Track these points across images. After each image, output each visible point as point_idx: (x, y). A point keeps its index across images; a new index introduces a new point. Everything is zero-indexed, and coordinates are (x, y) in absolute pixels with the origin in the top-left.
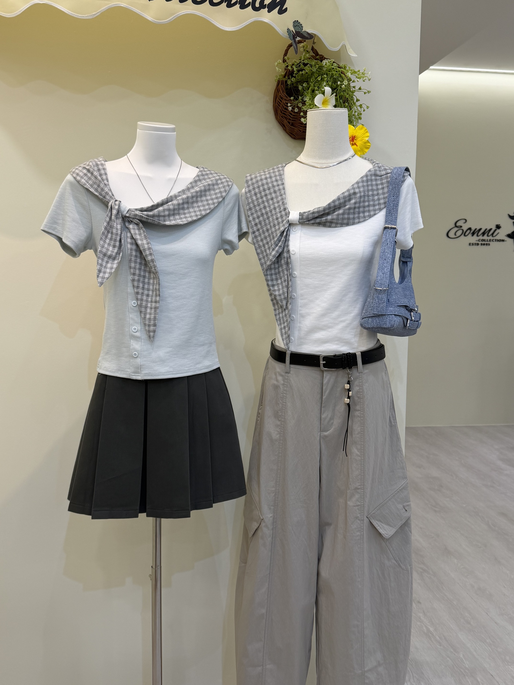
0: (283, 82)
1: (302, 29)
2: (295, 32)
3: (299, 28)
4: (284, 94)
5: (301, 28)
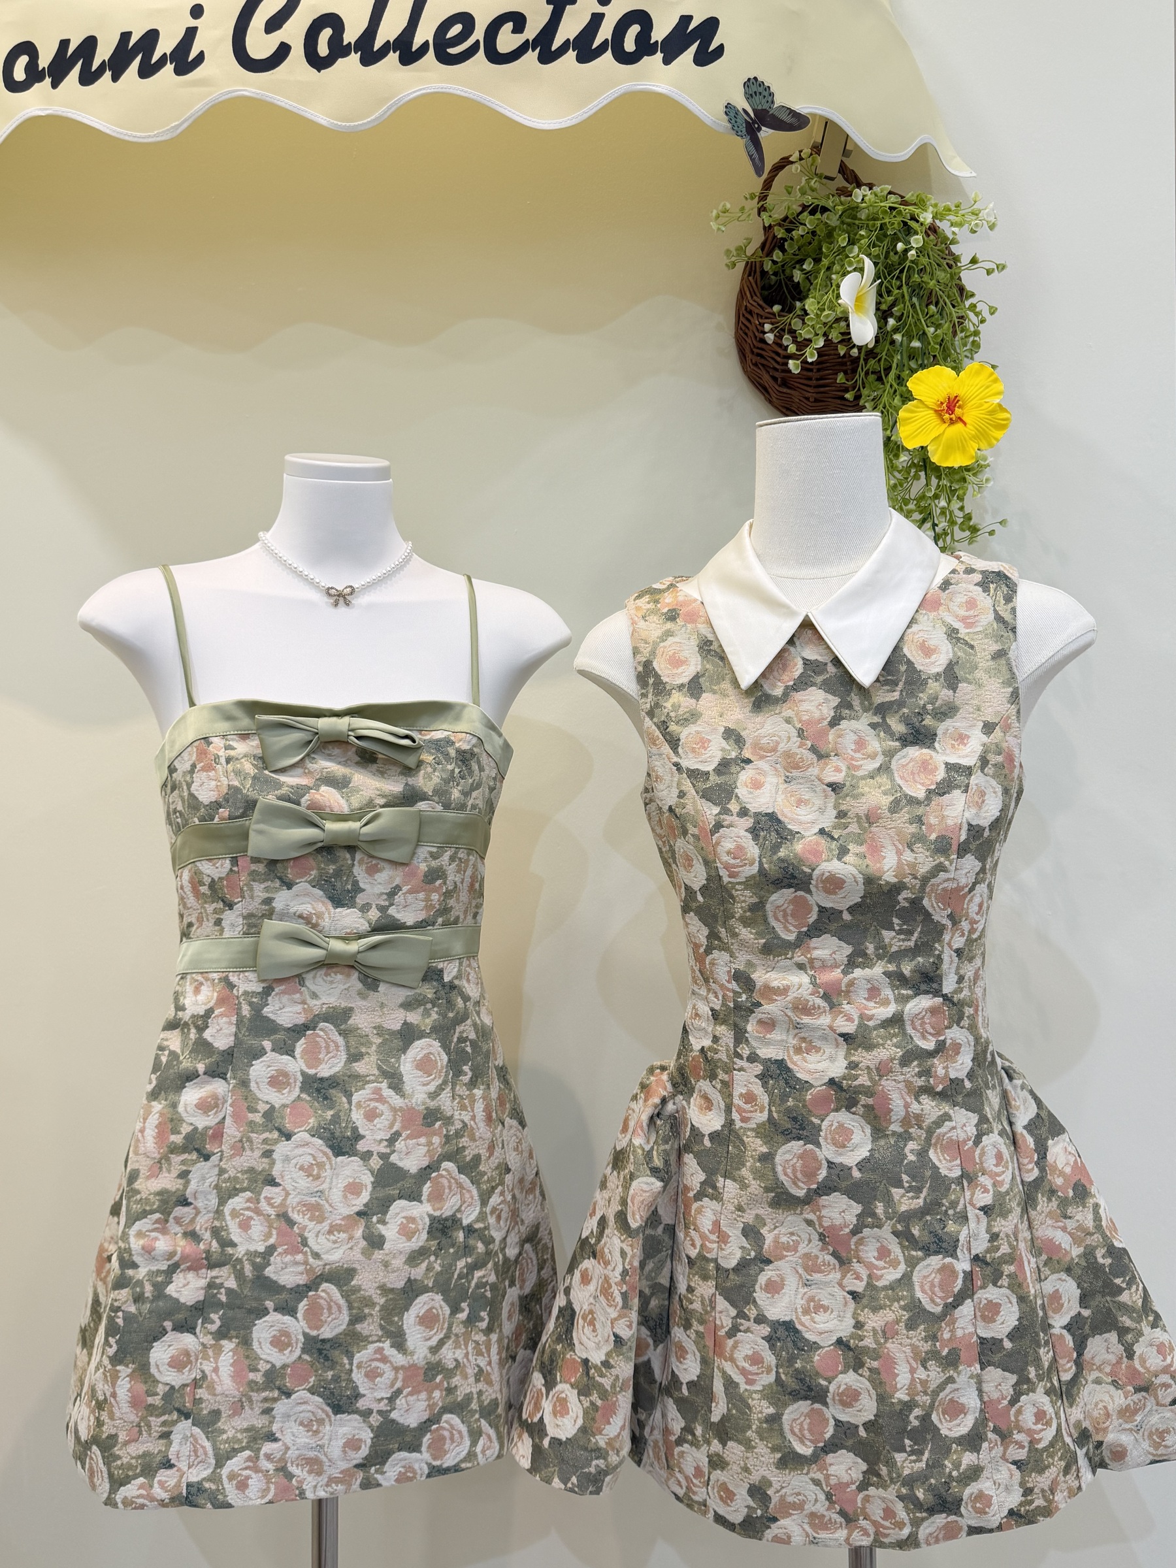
0: (755, 269)
1: (773, 102)
2: (752, 114)
3: (764, 101)
4: (756, 302)
5: (770, 99)
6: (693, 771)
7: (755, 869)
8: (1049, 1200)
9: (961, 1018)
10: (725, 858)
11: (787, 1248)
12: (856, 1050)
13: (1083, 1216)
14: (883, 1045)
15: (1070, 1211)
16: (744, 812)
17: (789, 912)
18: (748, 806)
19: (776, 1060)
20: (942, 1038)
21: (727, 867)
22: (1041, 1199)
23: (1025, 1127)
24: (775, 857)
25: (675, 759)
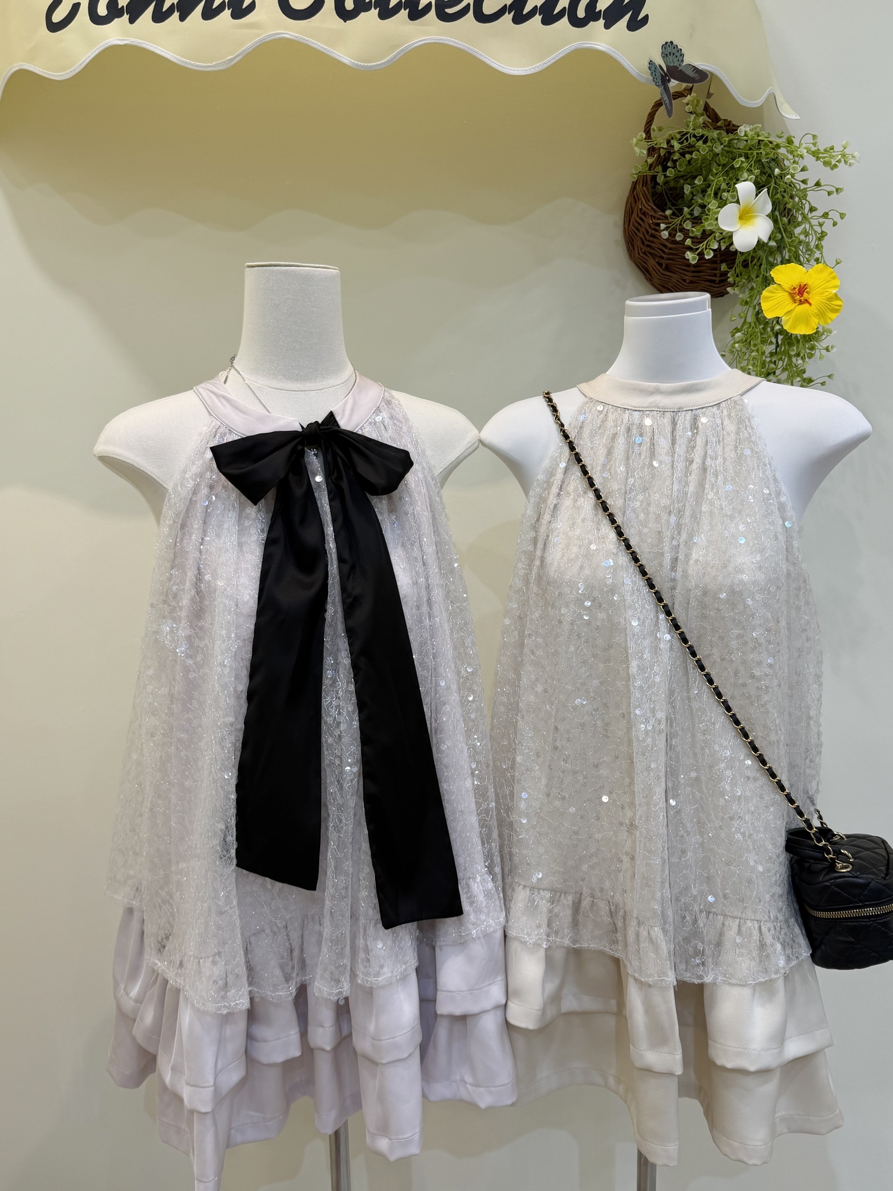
0: (645, 181)
1: (682, 61)
2: (665, 69)
3: (676, 59)
4: (649, 206)
5: (680, 59)
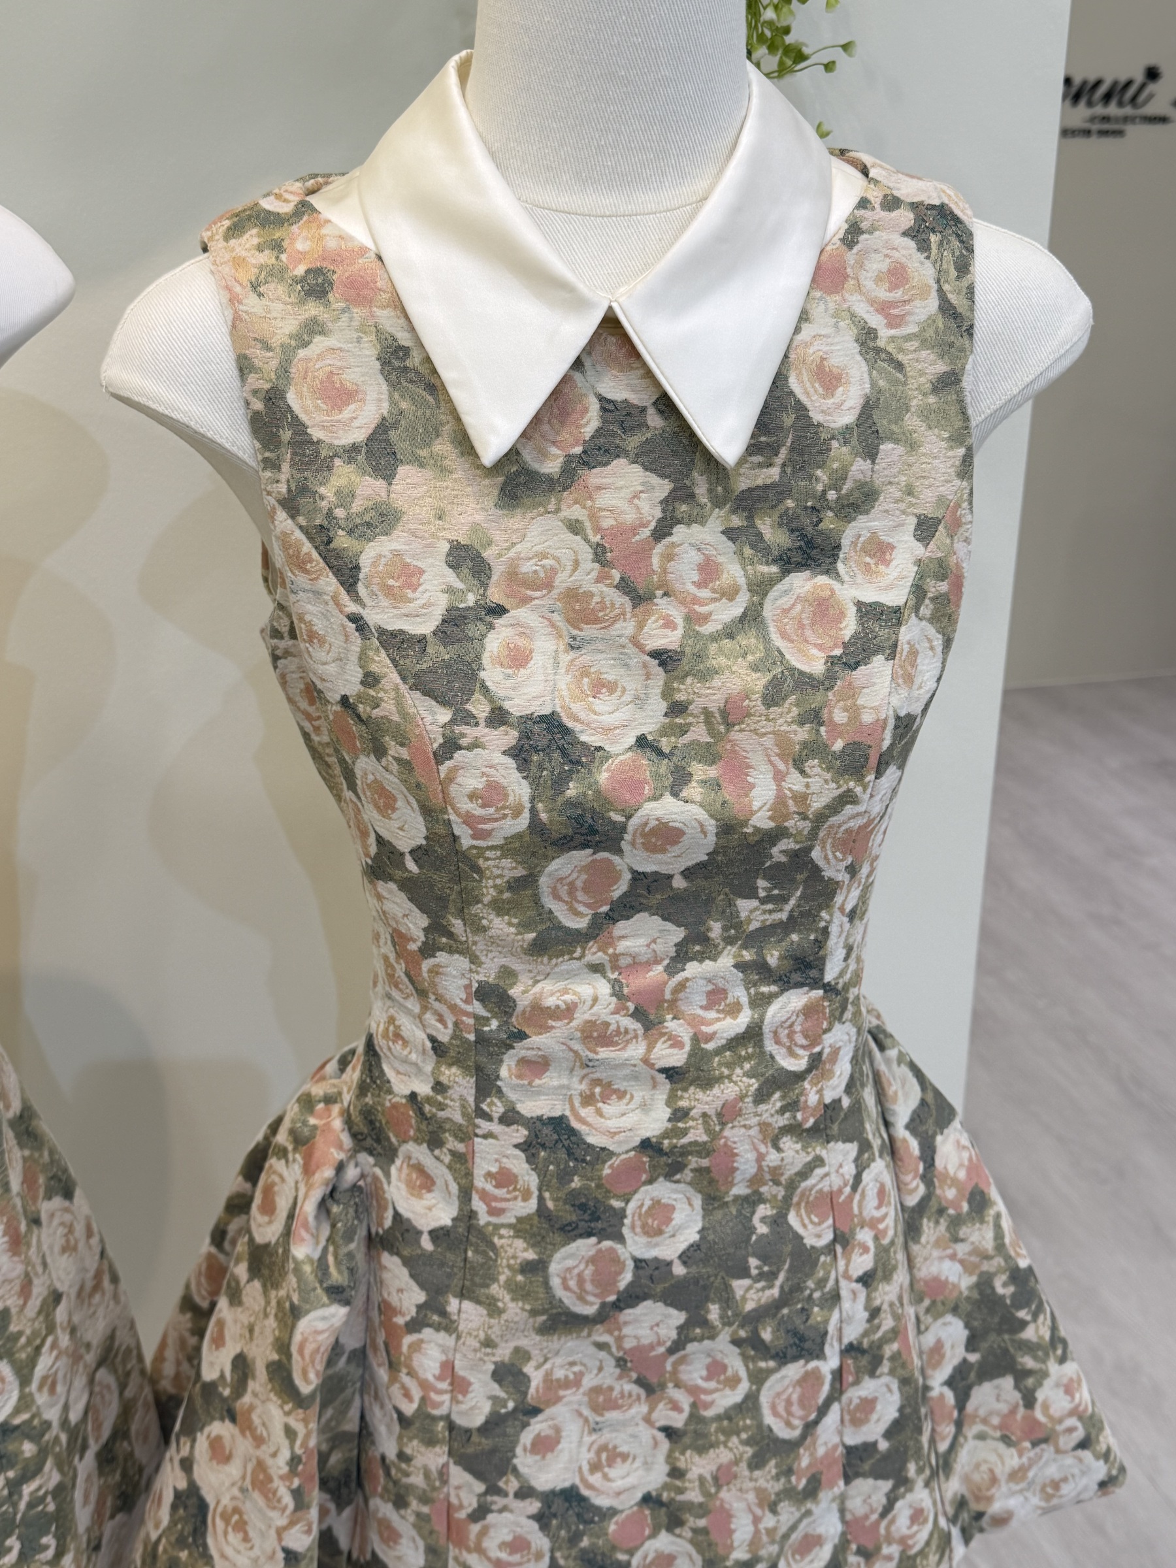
6: (393, 634)
7: (523, 822)
8: (937, 1222)
9: (844, 1009)
10: (466, 806)
11: (566, 1384)
12: (685, 1090)
13: (981, 1236)
14: (729, 1077)
15: (963, 1232)
16: (498, 717)
17: (579, 884)
18: (507, 705)
19: (551, 1119)
20: (817, 1049)
21: (469, 820)
22: (927, 1225)
23: (907, 1127)
24: (560, 800)
25: (352, 608)
